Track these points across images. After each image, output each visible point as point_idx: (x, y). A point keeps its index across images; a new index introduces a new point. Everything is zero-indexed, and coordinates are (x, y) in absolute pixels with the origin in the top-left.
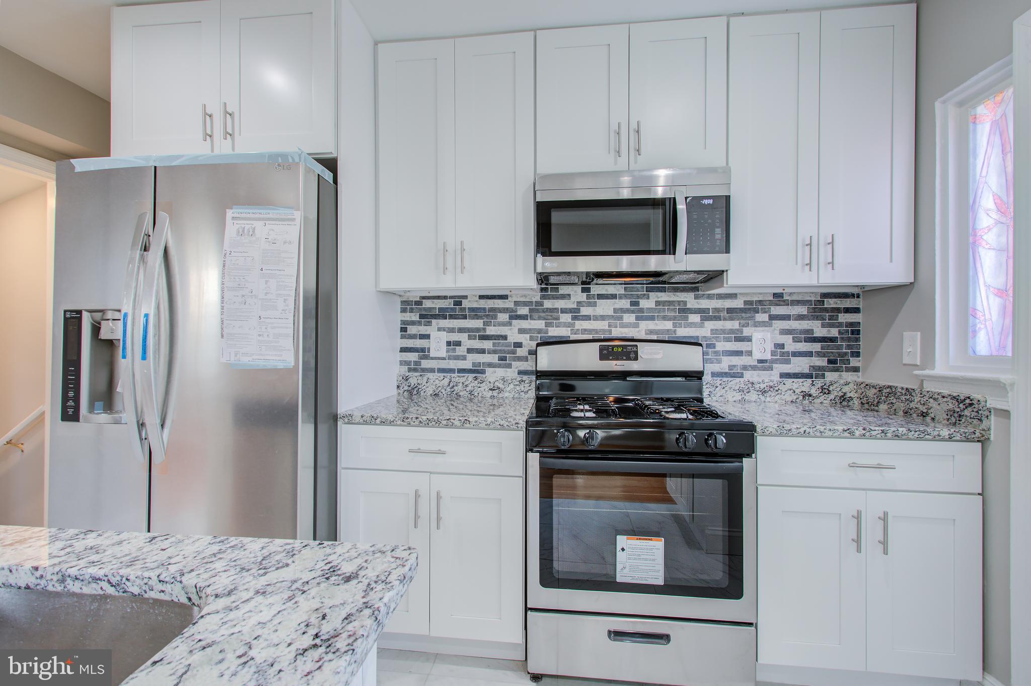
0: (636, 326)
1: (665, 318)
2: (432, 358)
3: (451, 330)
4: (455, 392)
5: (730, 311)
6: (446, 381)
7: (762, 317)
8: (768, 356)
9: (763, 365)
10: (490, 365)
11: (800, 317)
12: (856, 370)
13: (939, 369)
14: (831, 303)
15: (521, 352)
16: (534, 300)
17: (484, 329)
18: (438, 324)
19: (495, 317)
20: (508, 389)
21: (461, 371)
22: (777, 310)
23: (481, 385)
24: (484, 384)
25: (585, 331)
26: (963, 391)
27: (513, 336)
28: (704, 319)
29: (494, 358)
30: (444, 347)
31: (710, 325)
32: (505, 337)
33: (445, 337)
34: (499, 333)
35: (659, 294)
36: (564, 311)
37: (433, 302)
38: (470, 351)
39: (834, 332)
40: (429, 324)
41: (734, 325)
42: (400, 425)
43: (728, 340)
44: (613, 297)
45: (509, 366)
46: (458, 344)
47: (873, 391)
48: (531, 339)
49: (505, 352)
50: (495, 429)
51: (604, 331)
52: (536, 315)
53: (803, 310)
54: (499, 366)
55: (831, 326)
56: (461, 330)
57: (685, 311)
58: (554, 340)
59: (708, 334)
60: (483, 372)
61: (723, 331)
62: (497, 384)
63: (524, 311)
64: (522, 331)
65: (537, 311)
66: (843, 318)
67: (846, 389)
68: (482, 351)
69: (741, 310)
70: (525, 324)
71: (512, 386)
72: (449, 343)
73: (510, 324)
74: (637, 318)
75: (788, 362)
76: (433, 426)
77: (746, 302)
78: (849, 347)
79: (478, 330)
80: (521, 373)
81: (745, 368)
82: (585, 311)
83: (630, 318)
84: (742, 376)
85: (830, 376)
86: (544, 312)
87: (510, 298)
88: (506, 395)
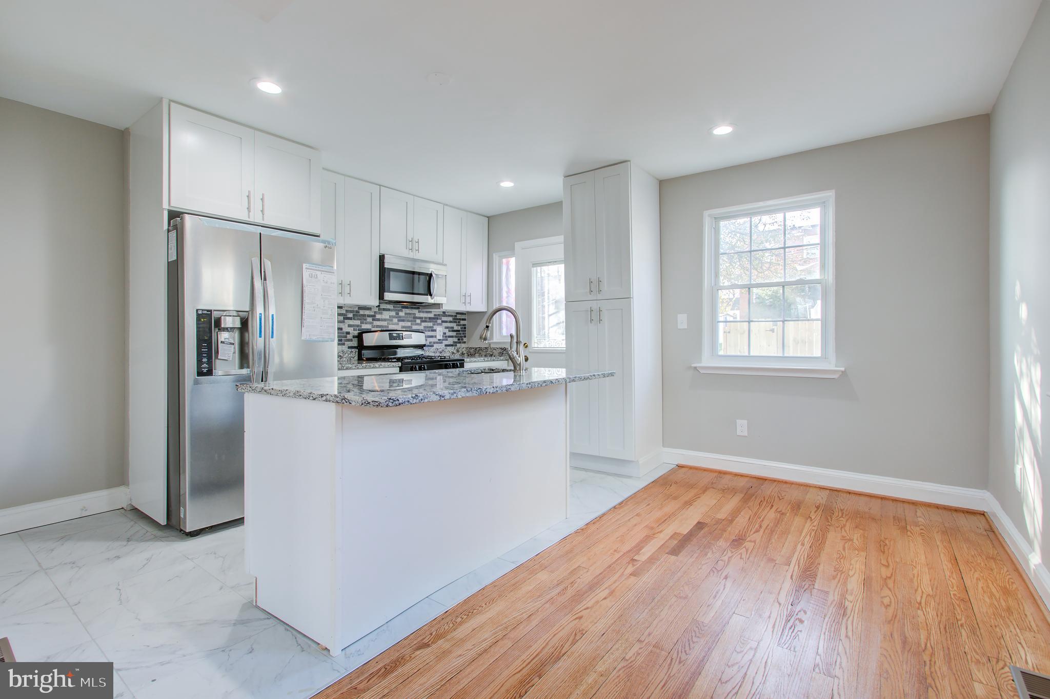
0: (398, 324)
1: (408, 321)
5: (430, 318)
7: (439, 321)
8: (441, 338)
9: (440, 342)
11: (450, 322)
12: (465, 342)
13: (495, 340)
14: (459, 316)
15: (349, 337)
16: (355, 310)
20: (345, 356)
22: (444, 319)
25: (378, 326)
26: (503, 346)
27: (346, 329)
28: (422, 321)
31: (424, 324)
32: (341, 329)
35: (407, 310)
36: (369, 316)
39: (459, 328)
41: (430, 324)
42: (354, 369)
43: (429, 331)
44: (389, 310)
45: (344, 344)
47: (473, 350)
48: (354, 330)
49: (341, 337)
51: (386, 326)
52: (356, 318)
53: (451, 319)
55: (459, 325)
57: (415, 318)
58: (366, 330)
59: (423, 328)
61: (428, 327)
62: (339, 354)
63: (350, 315)
64: (349, 326)
65: (357, 315)
66: (462, 322)
67: (463, 350)
69: (434, 318)
70: (351, 322)
71: (347, 355)
73: (343, 322)
74: (399, 321)
75: (447, 340)
77: (435, 315)
78: (463, 334)
80: (349, 347)
81: (434, 343)
82: (378, 316)
83: (395, 320)
84: (433, 346)
85: (459, 345)
86: (360, 316)
87: (343, 308)
88: (344, 359)
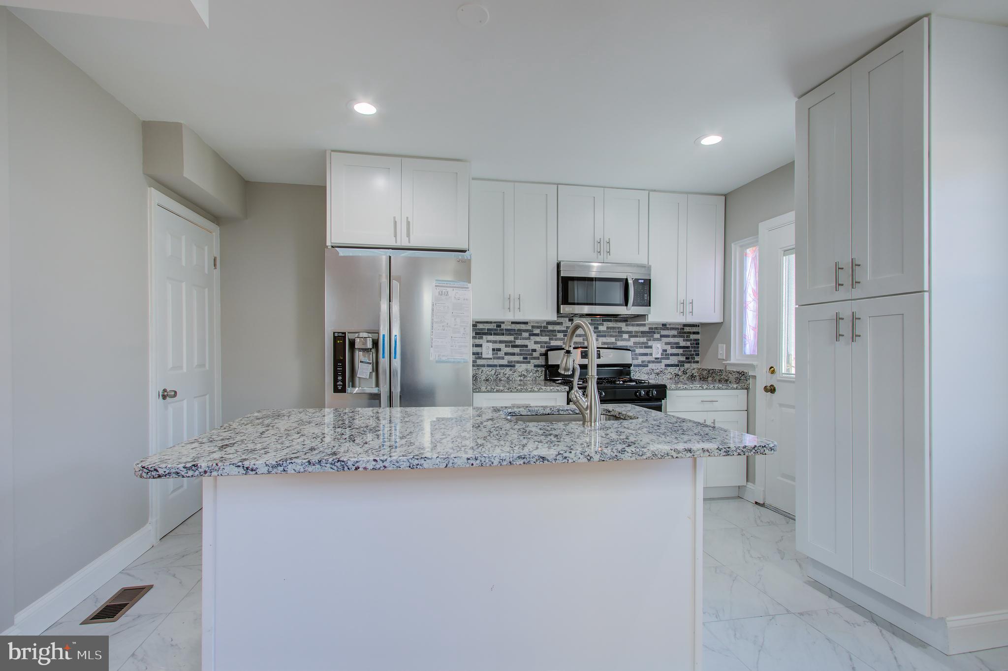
1: (611, 336)
2: (484, 359)
3: (495, 342)
4: (498, 378)
5: (642, 332)
6: (493, 372)
7: (657, 336)
8: (659, 356)
9: (657, 361)
10: (518, 362)
11: (674, 336)
12: (697, 362)
13: (733, 360)
14: (687, 329)
15: (535, 354)
16: (543, 325)
17: (515, 342)
18: (487, 338)
19: (521, 335)
20: (529, 376)
21: (501, 366)
22: (664, 332)
23: (514, 374)
24: (516, 373)
26: (741, 369)
27: (531, 345)
28: (630, 337)
29: (520, 358)
30: (491, 352)
31: (633, 340)
32: (526, 346)
33: (491, 346)
34: (523, 344)
35: (609, 323)
36: (559, 332)
37: (484, 325)
38: (506, 354)
39: (688, 344)
40: (481, 338)
41: (644, 340)
43: (641, 348)
45: (529, 362)
46: (499, 350)
47: (706, 372)
48: (541, 347)
49: (526, 354)
51: (580, 343)
52: (544, 334)
53: (675, 332)
54: (523, 363)
55: (687, 340)
56: (501, 342)
57: (621, 332)
58: (554, 348)
59: (632, 345)
60: (514, 366)
61: (639, 343)
62: (523, 373)
63: (537, 331)
64: (536, 343)
65: (545, 331)
66: (693, 337)
67: (693, 372)
68: (513, 354)
69: (648, 332)
70: (538, 339)
71: (531, 374)
72: (493, 350)
73: (529, 339)
74: (598, 336)
75: (668, 359)
76: (524, 392)
77: (650, 328)
78: (695, 351)
79: (511, 342)
80: (535, 366)
81: (649, 362)
83: (594, 336)
84: (647, 366)
85: (687, 366)
86: (548, 332)
87: (529, 324)
88: (529, 378)
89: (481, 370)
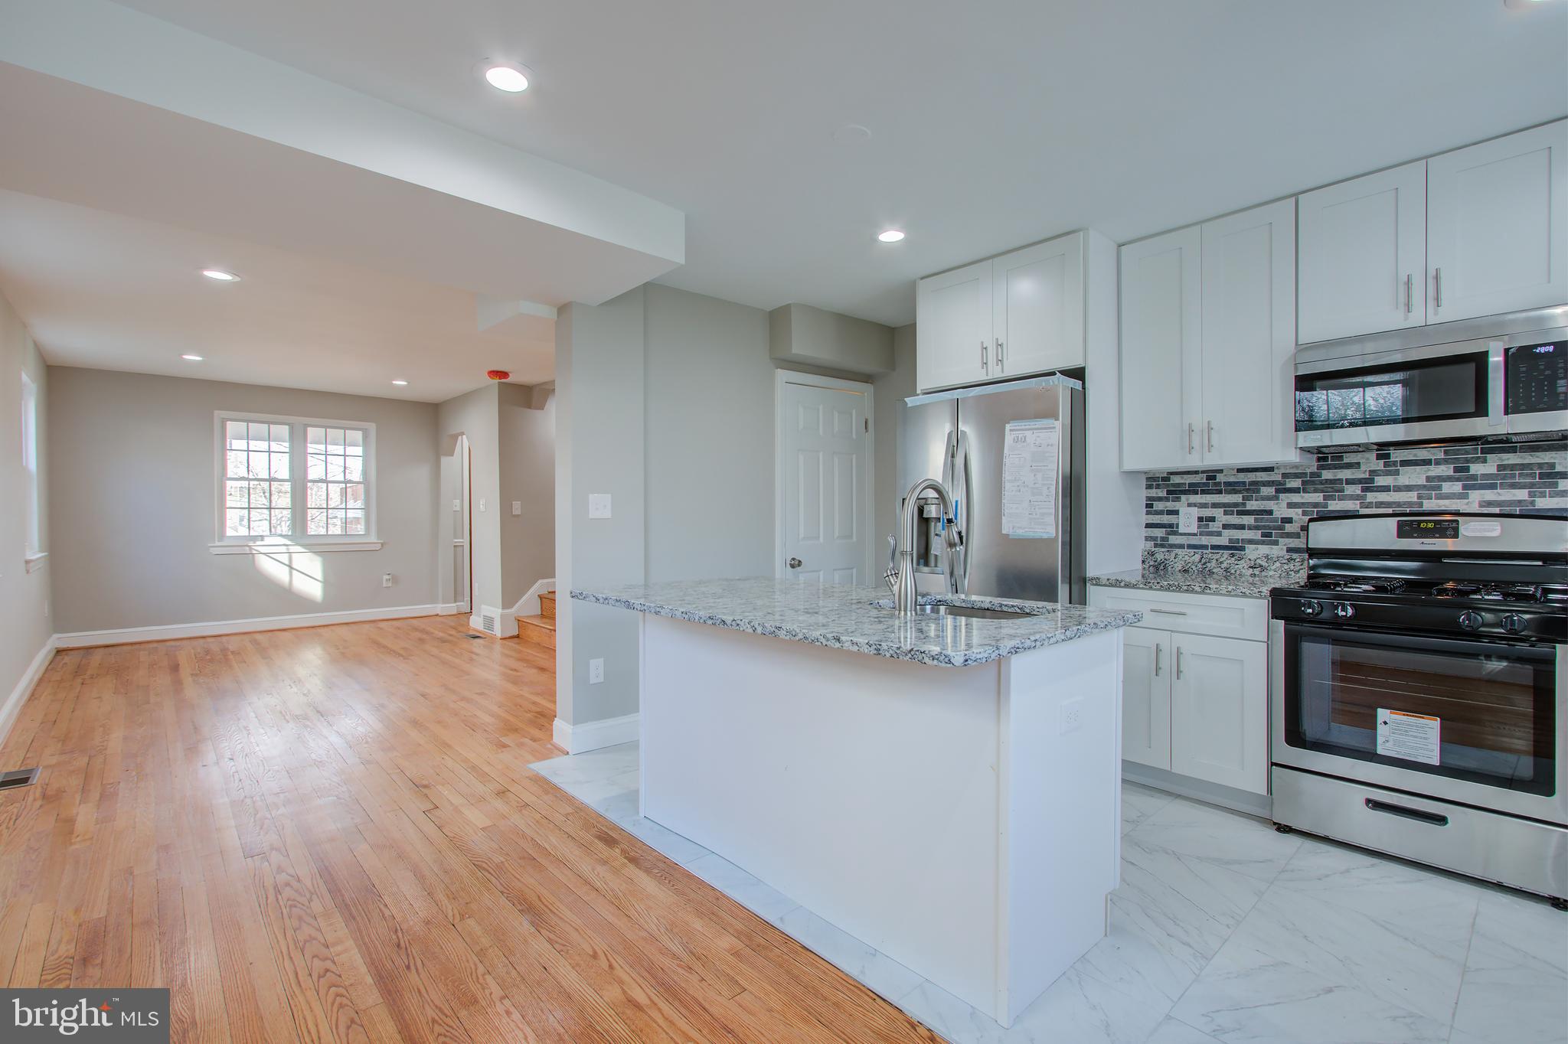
0: (1463, 496)
1: (1514, 486)
2: (1181, 534)
3: (1204, 506)
4: (1207, 569)
6: (1197, 558)
10: (1251, 542)
15: (1288, 528)
16: (1309, 471)
17: (1244, 504)
18: (1187, 500)
19: (1258, 491)
20: (1274, 567)
21: (1214, 547)
23: (1239, 562)
24: (1242, 561)
25: (1380, 505)
27: (1280, 509)
29: (1256, 535)
30: (1195, 523)
32: (1270, 512)
33: (1195, 512)
34: (1262, 508)
35: (1506, 455)
36: (1349, 482)
37: (1182, 478)
38: (1225, 527)
40: (1178, 499)
42: (1143, 588)
44: (1427, 462)
45: (1276, 543)
46: (1212, 519)
48: (1304, 513)
49: (1270, 528)
50: (1236, 596)
51: (1410, 504)
52: (1311, 487)
54: (1263, 543)
56: (1215, 505)
57: (1552, 475)
58: (1337, 515)
60: (1242, 549)
62: (1259, 561)
63: (1295, 483)
64: (1291, 505)
65: (1313, 483)
68: (1242, 527)
70: (1296, 498)
71: (1278, 564)
72: (1200, 519)
73: (1276, 498)
74: (1465, 487)
76: (1173, 591)
79: (1236, 505)
80: (1289, 550)
82: (1380, 481)
83: (1457, 487)
86: (1321, 483)
87: (1276, 471)
88: (1271, 573)
89: (1173, 555)
